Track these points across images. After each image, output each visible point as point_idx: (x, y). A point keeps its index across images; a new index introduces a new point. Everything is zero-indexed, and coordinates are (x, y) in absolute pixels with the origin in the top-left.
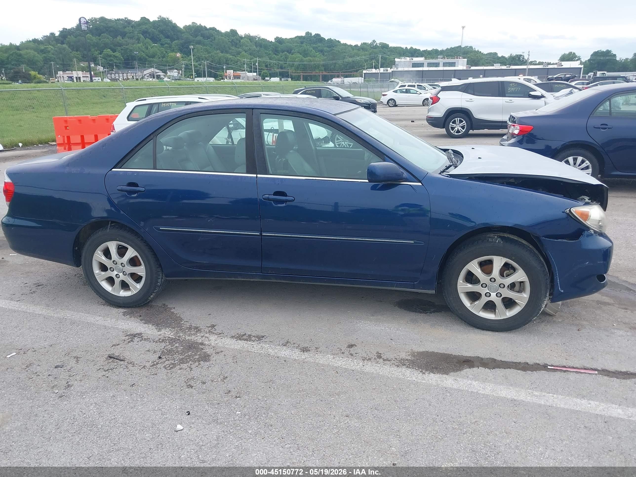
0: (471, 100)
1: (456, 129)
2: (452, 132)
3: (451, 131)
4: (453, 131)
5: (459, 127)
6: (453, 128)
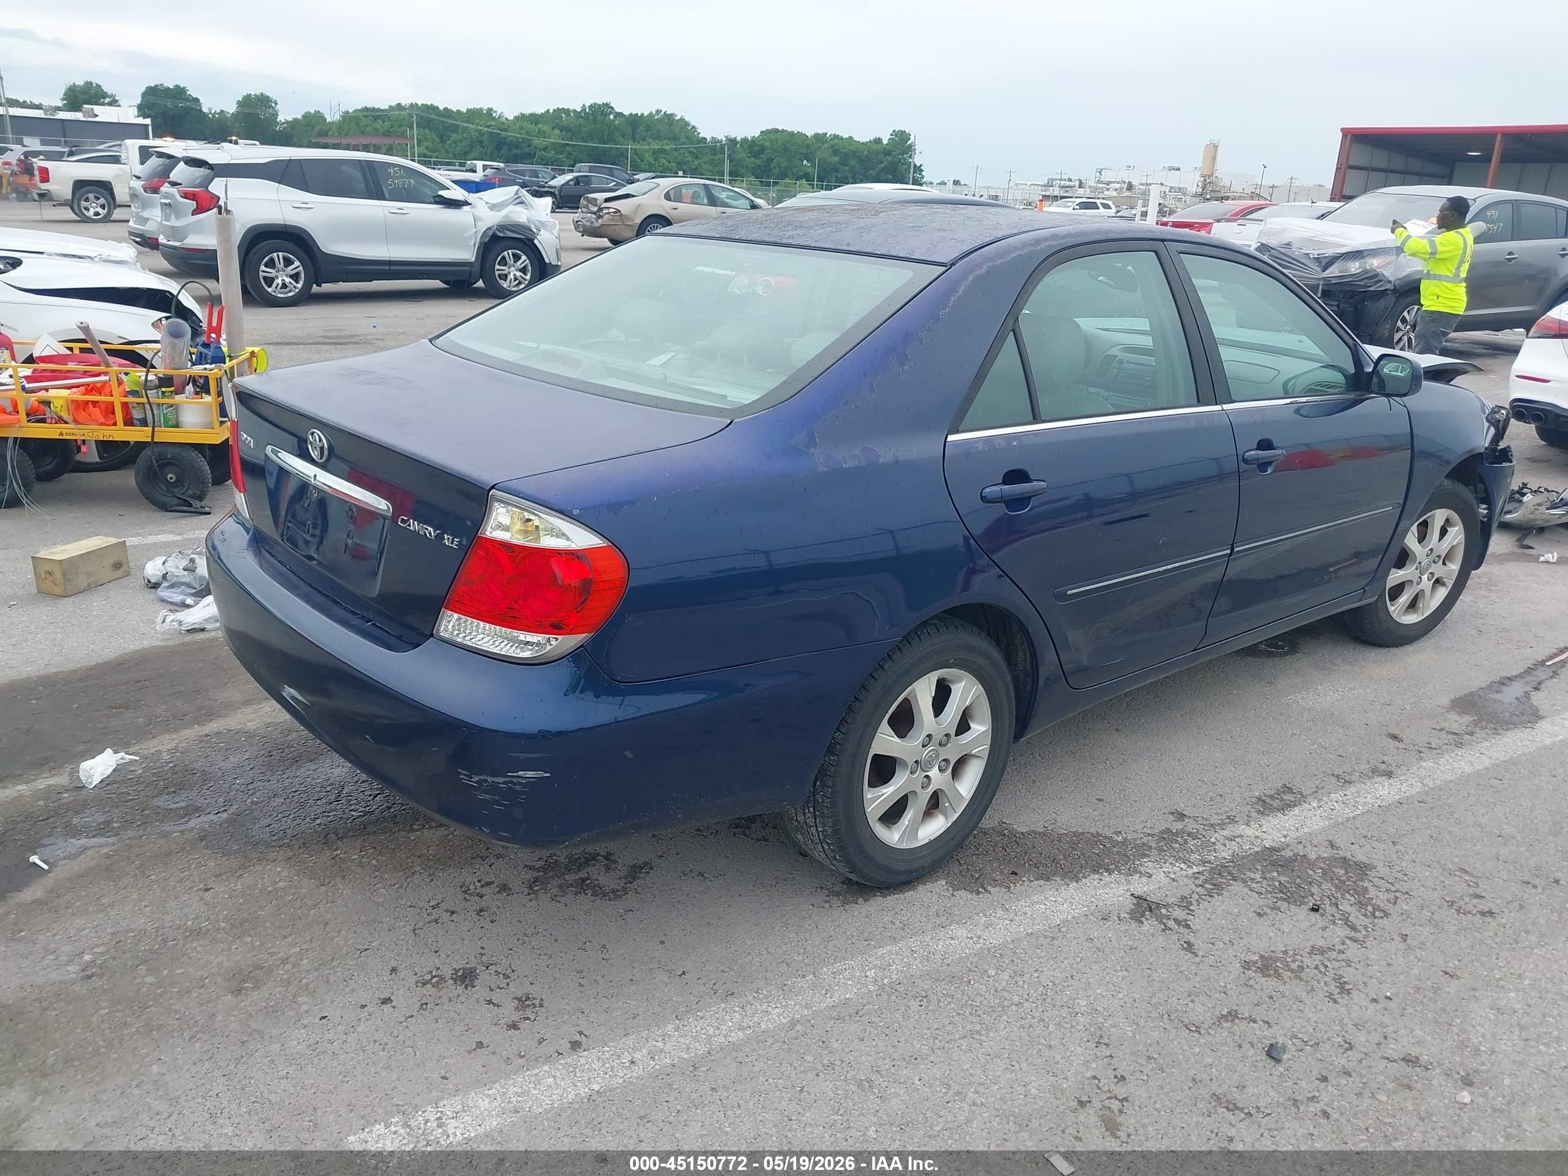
0: (304, 207)
1: (279, 281)
2: (269, 290)
3: (266, 288)
4: (270, 286)
5: (285, 278)
6: (270, 281)
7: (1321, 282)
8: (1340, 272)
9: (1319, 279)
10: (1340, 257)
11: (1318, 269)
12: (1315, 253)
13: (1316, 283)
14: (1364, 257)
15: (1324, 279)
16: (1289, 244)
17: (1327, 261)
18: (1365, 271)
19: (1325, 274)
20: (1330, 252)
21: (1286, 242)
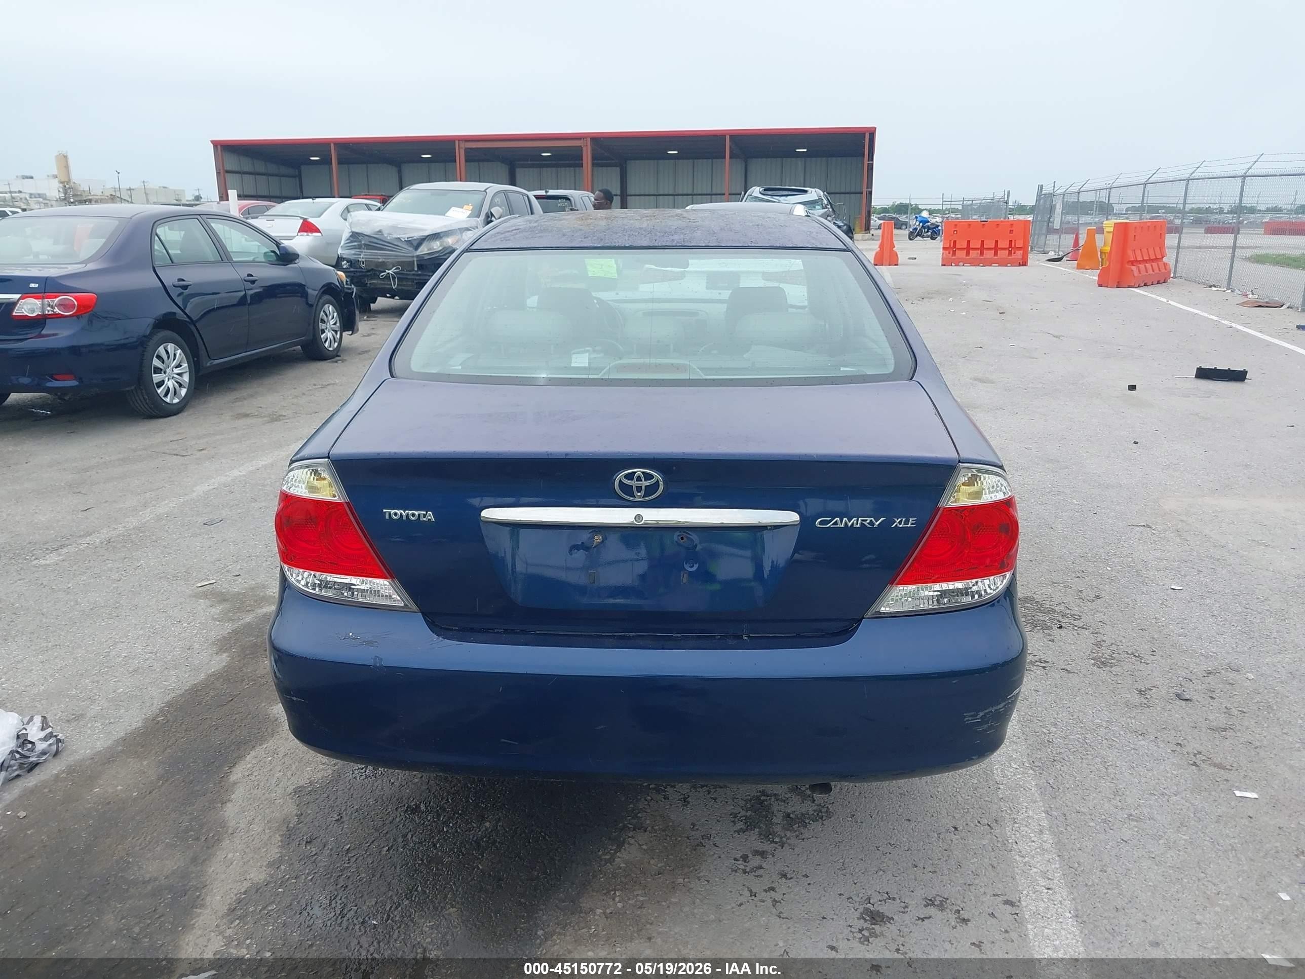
7: (415, 259)
8: (428, 250)
9: (413, 257)
10: (425, 238)
11: (411, 249)
12: (404, 237)
13: (410, 260)
14: (441, 238)
15: (418, 256)
16: (380, 231)
17: (417, 242)
18: (445, 249)
19: (419, 252)
20: (417, 235)
21: (378, 230)
